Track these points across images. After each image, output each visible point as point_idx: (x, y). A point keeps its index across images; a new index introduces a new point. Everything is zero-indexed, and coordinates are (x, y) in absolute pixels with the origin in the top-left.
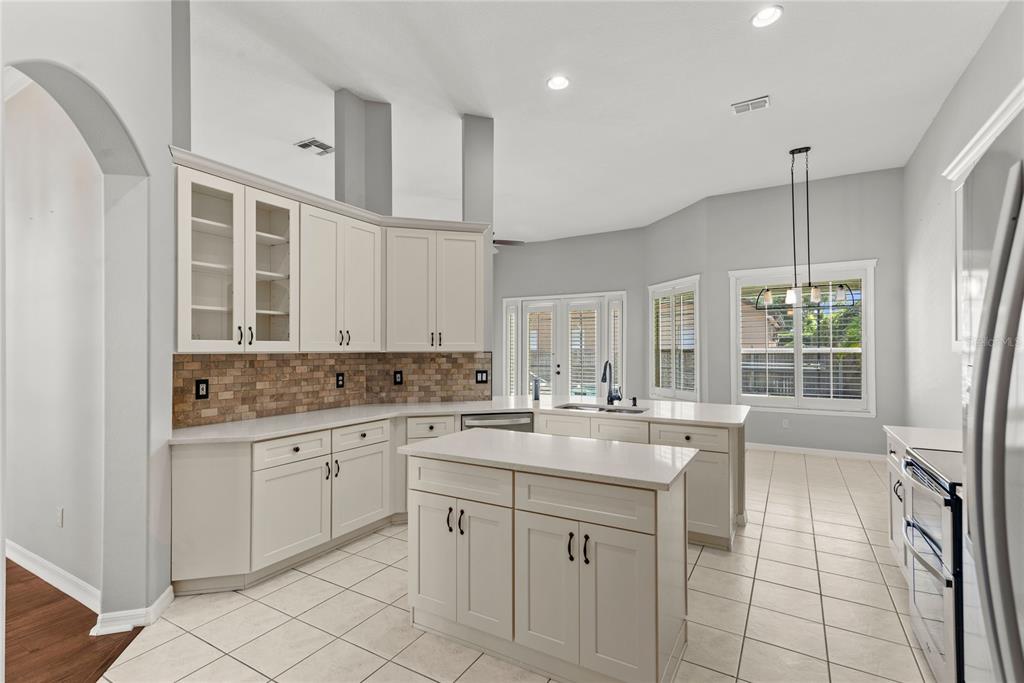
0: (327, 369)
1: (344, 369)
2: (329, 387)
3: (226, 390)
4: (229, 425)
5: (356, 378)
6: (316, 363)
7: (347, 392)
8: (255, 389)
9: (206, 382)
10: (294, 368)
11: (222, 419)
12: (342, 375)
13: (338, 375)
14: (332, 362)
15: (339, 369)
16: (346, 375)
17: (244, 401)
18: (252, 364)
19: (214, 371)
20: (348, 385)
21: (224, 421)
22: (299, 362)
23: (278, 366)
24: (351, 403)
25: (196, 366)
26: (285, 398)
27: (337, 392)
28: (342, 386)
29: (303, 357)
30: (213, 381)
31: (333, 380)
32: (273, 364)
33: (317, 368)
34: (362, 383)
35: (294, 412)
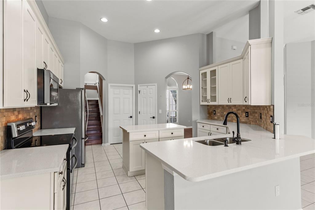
0: (242, 110)
1: (248, 111)
2: (243, 116)
3: (219, 113)
4: (219, 121)
5: (254, 114)
6: (239, 108)
7: (250, 119)
8: (223, 114)
9: (215, 111)
10: (232, 109)
11: (218, 119)
12: (248, 113)
13: (246, 113)
14: (244, 108)
15: (246, 110)
16: (249, 113)
17: (222, 116)
18: (223, 107)
19: (216, 109)
20: (250, 116)
21: (218, 120)
22: (234, 108)
23: (229, 108)
24: (252, 123)
25: (214, 107)
26: (230, 117)
27: (246, 118)
28: (248, 116)
29: (235, 106)
30: (216, 111)
31: (244, 114)
32: (227, 108)
33: (239, 110)
34: (257, 116)
35: (232, 122)
